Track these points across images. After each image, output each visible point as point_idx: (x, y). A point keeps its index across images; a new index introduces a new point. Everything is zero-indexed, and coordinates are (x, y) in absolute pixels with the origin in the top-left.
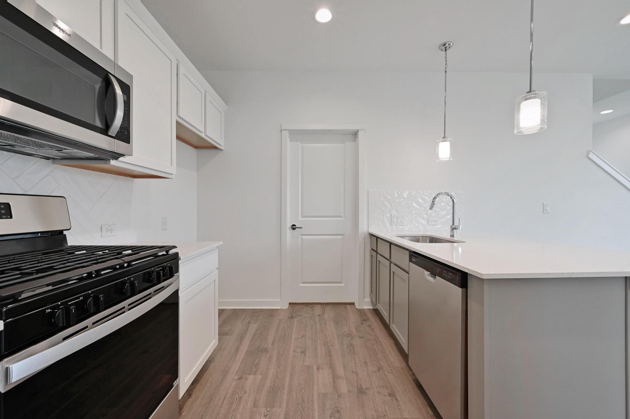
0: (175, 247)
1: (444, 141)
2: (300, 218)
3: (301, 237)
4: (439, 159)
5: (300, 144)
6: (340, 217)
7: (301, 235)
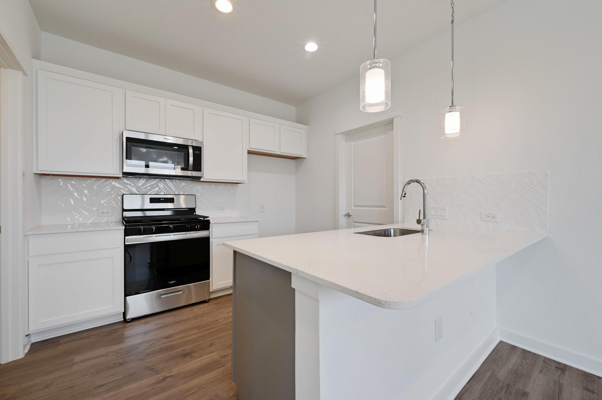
0: (208, 217)
1: (451, 111)
2: (353, 208)
3: (354, 224)
4: (445, 134)
5: (352, 142)
6: (383, 207)
7: (354, 222)
